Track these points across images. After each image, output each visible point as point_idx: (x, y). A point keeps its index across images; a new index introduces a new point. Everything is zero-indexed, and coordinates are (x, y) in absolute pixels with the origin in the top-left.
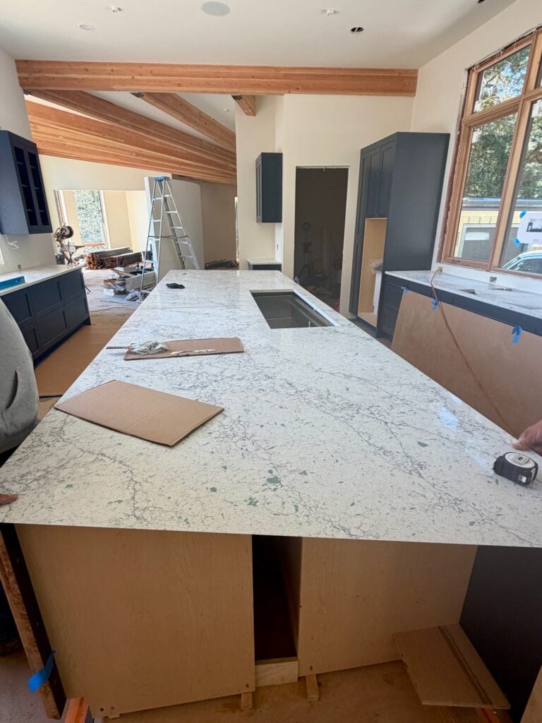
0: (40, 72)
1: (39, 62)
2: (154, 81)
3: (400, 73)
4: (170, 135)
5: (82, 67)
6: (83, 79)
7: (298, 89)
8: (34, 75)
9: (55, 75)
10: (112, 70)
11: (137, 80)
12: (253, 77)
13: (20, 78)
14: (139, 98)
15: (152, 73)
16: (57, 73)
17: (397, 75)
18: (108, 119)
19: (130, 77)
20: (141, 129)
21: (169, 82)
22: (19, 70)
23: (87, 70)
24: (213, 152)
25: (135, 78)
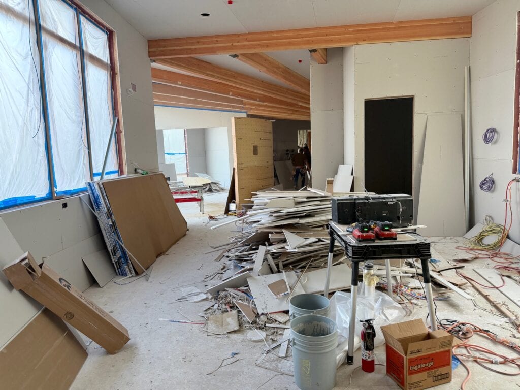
0: (165, 47)
1: (165, 40)
2: (248, 45)
3: (454, 21)
4: (252, 84)
6: (195, 49)
7: (365, 40)
8: (160, 49)
9: (175, 48)
10: (217, 41)
11: (235, 46)
12: (326, 35)
13: (149, 52)
14: (235, 58)
15: (247, 40)
16: (177, 46)
17: (452, 22)
18: (207, 75)
19: (230, 44)
20: (230, 80)
21: (259, 45)
22: (149, 47)
23: (198, 42)
24: (286, 94)
25: (234, 44)
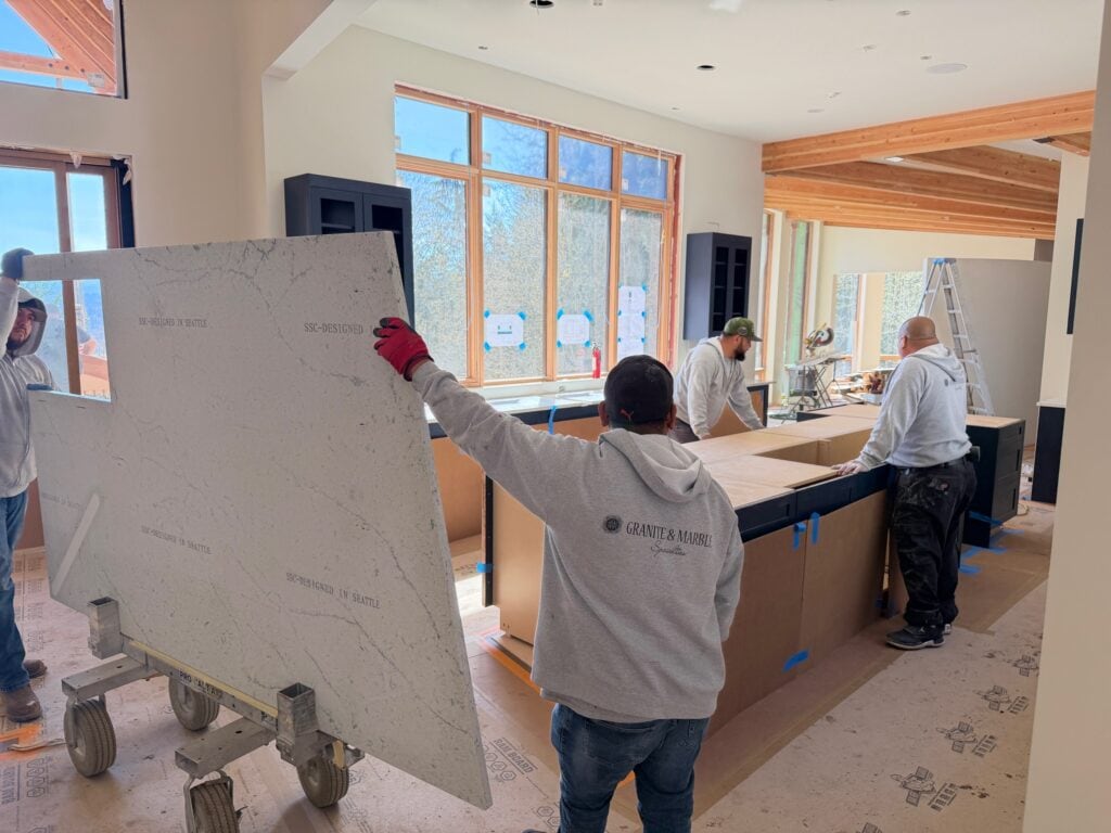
0: (784, 152)
1: (785, 143)
2: (914, 140)
5: (830, 139)
6: (828, 153)
8: (777, 157)
9: (799, 154)
10: (863, 137)
11: (893, 143)
12: (1066, 110)
13: (763, 162)
15: (913, 131)
19: (883, 141)
22: (764, 155)
23: (834, 142)
25: (890, 141)
